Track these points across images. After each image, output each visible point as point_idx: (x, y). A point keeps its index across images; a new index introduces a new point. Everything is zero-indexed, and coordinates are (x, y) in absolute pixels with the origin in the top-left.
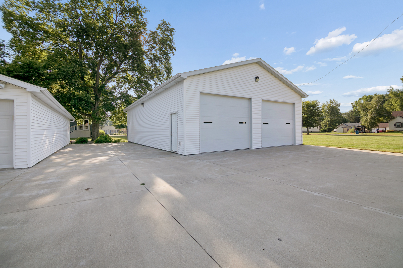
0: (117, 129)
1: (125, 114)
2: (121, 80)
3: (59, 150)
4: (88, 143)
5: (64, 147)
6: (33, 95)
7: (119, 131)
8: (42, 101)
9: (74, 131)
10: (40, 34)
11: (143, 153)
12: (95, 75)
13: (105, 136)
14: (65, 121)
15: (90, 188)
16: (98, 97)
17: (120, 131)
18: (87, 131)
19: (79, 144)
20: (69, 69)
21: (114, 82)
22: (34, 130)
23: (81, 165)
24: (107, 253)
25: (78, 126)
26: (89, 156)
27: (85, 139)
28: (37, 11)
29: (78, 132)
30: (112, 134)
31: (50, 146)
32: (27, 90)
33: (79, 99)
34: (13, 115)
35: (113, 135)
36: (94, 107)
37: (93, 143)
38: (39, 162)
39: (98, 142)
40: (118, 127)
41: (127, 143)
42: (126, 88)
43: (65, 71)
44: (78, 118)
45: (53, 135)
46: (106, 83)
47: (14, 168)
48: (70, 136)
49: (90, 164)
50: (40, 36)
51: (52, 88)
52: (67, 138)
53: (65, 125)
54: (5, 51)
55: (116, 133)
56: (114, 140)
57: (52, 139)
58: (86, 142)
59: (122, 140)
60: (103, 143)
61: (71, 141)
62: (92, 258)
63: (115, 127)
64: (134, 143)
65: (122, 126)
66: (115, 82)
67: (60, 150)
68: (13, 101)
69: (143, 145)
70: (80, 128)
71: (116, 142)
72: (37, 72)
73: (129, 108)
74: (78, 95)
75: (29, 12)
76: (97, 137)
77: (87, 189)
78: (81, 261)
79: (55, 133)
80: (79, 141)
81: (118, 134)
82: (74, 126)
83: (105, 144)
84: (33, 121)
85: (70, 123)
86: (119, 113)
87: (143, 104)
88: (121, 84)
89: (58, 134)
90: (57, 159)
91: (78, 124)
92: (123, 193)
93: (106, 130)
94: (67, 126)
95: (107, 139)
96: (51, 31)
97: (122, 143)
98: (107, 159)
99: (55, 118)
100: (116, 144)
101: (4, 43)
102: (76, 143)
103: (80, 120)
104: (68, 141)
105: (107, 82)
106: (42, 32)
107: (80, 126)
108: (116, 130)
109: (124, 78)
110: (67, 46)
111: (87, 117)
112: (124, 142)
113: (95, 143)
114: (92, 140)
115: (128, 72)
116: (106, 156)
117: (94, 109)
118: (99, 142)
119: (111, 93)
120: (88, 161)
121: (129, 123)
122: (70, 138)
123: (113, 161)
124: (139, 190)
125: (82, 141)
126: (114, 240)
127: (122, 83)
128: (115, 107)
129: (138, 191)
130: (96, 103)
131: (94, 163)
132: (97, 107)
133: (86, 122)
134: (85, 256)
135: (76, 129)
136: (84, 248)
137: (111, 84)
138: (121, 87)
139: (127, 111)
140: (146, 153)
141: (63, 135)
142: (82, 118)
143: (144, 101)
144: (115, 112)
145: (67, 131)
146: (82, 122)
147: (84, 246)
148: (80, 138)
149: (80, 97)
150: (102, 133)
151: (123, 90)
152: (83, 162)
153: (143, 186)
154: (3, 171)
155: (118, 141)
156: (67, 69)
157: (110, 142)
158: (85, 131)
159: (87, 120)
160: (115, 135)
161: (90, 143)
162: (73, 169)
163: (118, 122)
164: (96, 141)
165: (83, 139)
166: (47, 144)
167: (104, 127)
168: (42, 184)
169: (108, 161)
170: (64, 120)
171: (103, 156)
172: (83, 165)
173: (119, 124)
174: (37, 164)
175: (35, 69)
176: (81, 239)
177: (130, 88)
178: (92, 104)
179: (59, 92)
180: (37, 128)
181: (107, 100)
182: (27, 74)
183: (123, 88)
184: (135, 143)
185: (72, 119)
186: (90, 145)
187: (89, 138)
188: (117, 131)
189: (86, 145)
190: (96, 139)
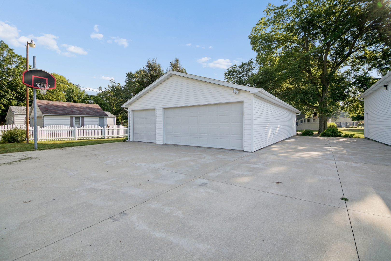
0: (354, 121)
1: (362, 103)
2: (357, 61)
3: (282, 140)
4: (313, 136)
5: (289, 138)
6: (255, 95)
7: (358, 123)
8: (265, 99)
9: (303, 123)
10: (274, 43)
11: (378, 155)
12: (322, 64)
13: (333, 129)
14: (291, 114)
15: (281, 182)
16: (325, 87)
17: (360, 124)
18: (316, 124)
19: (305, 136)
20: (295, 66)
21: (347, 65)
22: (256, 123)
23: (290, 157)
24: (247, 257)
25: (307, 118)
26: (304, 149)
27: (310, 132)
28: (272, 26)
29: (307, 124)
30: (348, 128)
31: (273, 136)
32: (250, 92)
33: (305, 93)
34: (243, 112)
35: (350, 129)
36: (322, 98)
37: (319, 136)
38: (261, 149)
39: (324, 135)
40: (354, 118)
41: (362, 139)
42: (365, 69)
43: (292, 69)
44: (306, 111)
45: (276, 127)
46: (334, 70)
47: (243, 151)
48: (296, 128)
49: (298, 157)
50: (275, 45)
51: (282, 87)
52: (293, 130)
53: (291, 118)
54: (252, 66)
55: (354, 126)
56: (344, 135)
57: (275, 130)
58: (311, 134)
59: (356, 135)
60: (330, 137)
61: (297, 132)
62: (234, 252)
63: (351, 119)
64: (372, 140)
65: (360, 118)
66: (349, 65)
67: (284, 140)
68: (242, 102)
69: (386, 144)
70: (309, 120)
71: (346, 136)
72: (271, 76)
73: (365, 95)
74: (303, 89)
75: (266, 30)
76: (324, 131)
77: (278, 183)
78: (226, 248)
79: (279, 125)
80: (305, 133)
81: (357, 127)
82: (303, 119)
83: (332, 138)
84: (256, 116)
85: (297, 116)
86: (355, 102)
87: (386, 86)
88: (357, 66)
89: (282, 126)
90: (275, 148)
91: (306, 117)
92: (310, 201)
93: (341, 123)
94: (292, 119)
95: (335, 132)
96: (281, 37)
97: (355, 139)
98: (320, 156)
99: (279, 113)
100: (345, 139)
101: (252, 60)
102: (302, 135)
103: (308, 113)
104: (294, 133)
105: (336, 68)
106: (276, 41)
107: (309, 118)
108: (354, 123)
109: (361, 57)
110: (296, 45)
111: (315, 110)
112: (360, 138)
113: (320, 137)
114: (318, 133)
115: (368, 48)
116: (321, 152)
117: (322, 100)
118: (326, 136)
119: (341, 79)
120: (298, 154)
121: (366, 114)
122: (296, 130)
123: (324, 159)
124: (334, 206)
125: (308, 133)
126: (262, 249)
127: (358, 64)
128: (347, 95)
129: (331, 205)
130: (324, 94)
131: (303, 157)
132: (324, 98)
133: (315, 114)
134: (231, 245)
135: (305, 121)
136: (236, 237)
137: (342, 70)
138: (357, 70)
139: (363, 99)
140: (383, 156)
141: (287, 127)
142: (310, 111)
143: (388, 82)
144: (348, 101)
145: (293, 124)
146: (311, 115)
147: (237, 235)
148: (306, 130)
149: (306, 91)
150: (332, 126)
151: (360, 73)
152: (293, 154)
153: (344, 201)
154: (237, 152)
155: (350, 135)
156: (294, 66)
157: (340, 136)
158: (314, 124)
159: (316, 112)
160: (351, 128)
161: (315, 136)
162: (279, 160)
163: (353, 113)
164: (322, 134)
165: (308, 131)
166: (270, 135)
167: (338, 119)
168: (251, 167)
169: (320, 157)
170: (288, 114)
171: (317, 152)
172: (291, 157)
173: (354, 115)
174: (259, 150)
175: (270, 74)
176: (240, 228)
177: (372, 67)
178: (319, 95)
179: (289, 89)
180: (260, 121)
181: (336, 89)
182: (265, 79)
183: (360, 71)
184: (374, 141)
185: (298, 112)
186: (314, 138)
187: (316, 131)
188: (356, 124)
189: (310, 137)
190: (322, 133)
